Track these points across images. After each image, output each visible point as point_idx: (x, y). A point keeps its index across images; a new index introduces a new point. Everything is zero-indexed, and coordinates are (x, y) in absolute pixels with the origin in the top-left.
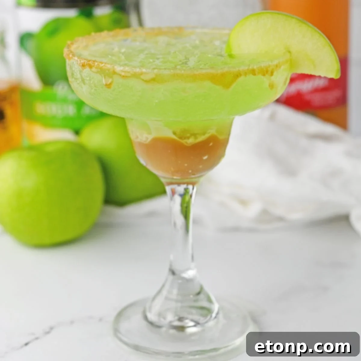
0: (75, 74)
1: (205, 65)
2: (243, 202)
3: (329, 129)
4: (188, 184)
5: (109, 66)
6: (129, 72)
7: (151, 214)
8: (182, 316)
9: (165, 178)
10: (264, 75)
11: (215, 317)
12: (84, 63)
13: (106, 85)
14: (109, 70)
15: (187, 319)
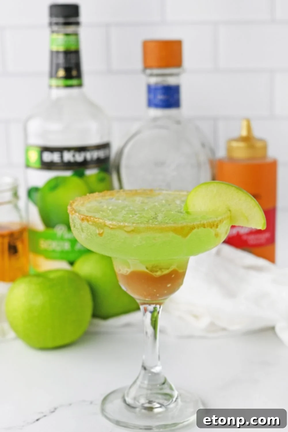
0: (76, 225)
1: (169, 220)
2: (196, 317)
4: (156, 304)
5: (101, 221)
6: (116, 225)
8: (151, 399)
9: (139, 300)
10: (211, 228)
11: (175, 401)
12: (84, 217)
13: (99, 234)
14: (101, 223)
15: (154, 402)
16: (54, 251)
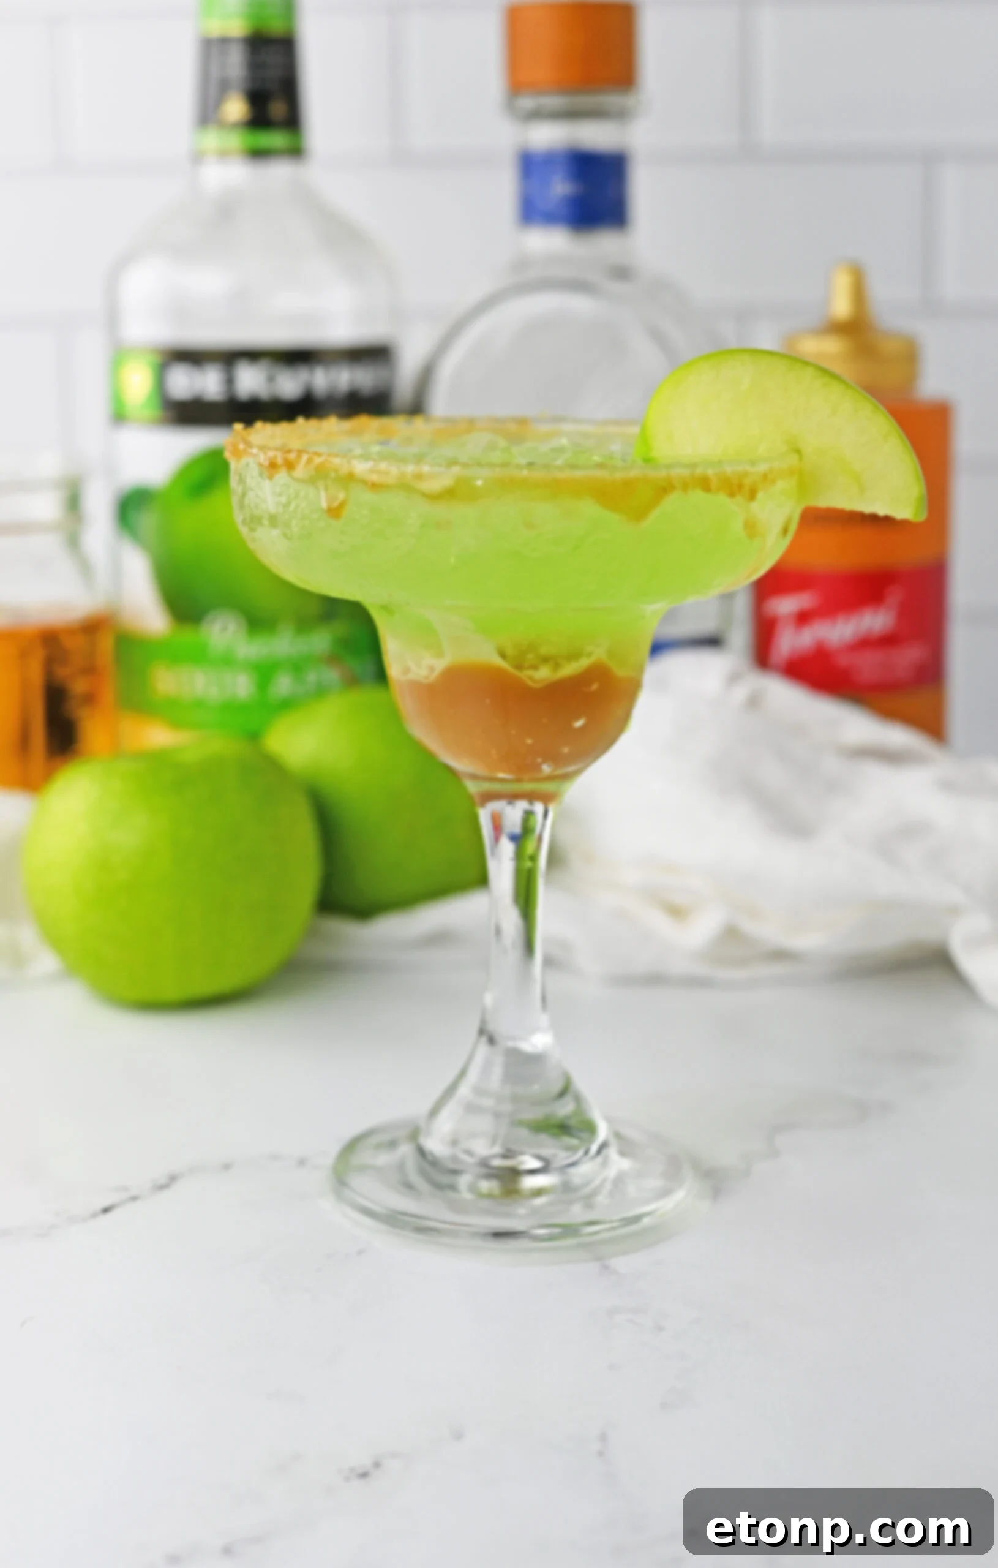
2: (676, 912)
3: (897, 736)
4: (531, 797)
5: (337, 461)
6: (389, 474)
7: (440, 939)
9: (474, 777)
10: (732, 495)
11: (599, 1151)
13: (330, 510)
14: (337, 471)
16: (199, 704)
